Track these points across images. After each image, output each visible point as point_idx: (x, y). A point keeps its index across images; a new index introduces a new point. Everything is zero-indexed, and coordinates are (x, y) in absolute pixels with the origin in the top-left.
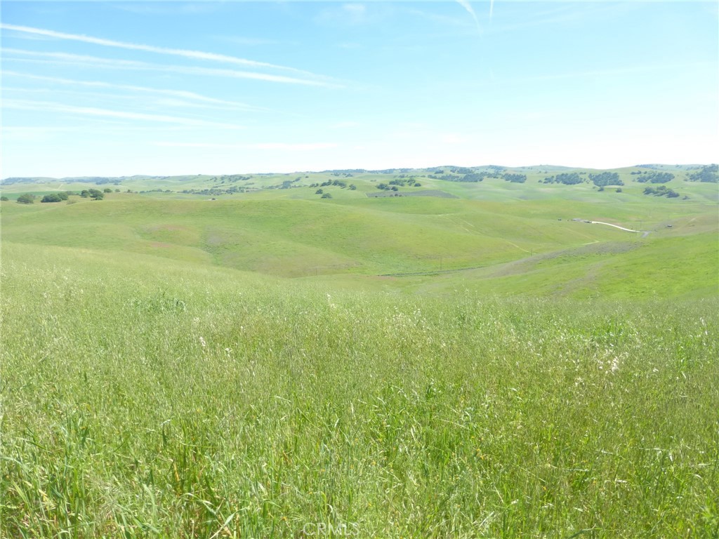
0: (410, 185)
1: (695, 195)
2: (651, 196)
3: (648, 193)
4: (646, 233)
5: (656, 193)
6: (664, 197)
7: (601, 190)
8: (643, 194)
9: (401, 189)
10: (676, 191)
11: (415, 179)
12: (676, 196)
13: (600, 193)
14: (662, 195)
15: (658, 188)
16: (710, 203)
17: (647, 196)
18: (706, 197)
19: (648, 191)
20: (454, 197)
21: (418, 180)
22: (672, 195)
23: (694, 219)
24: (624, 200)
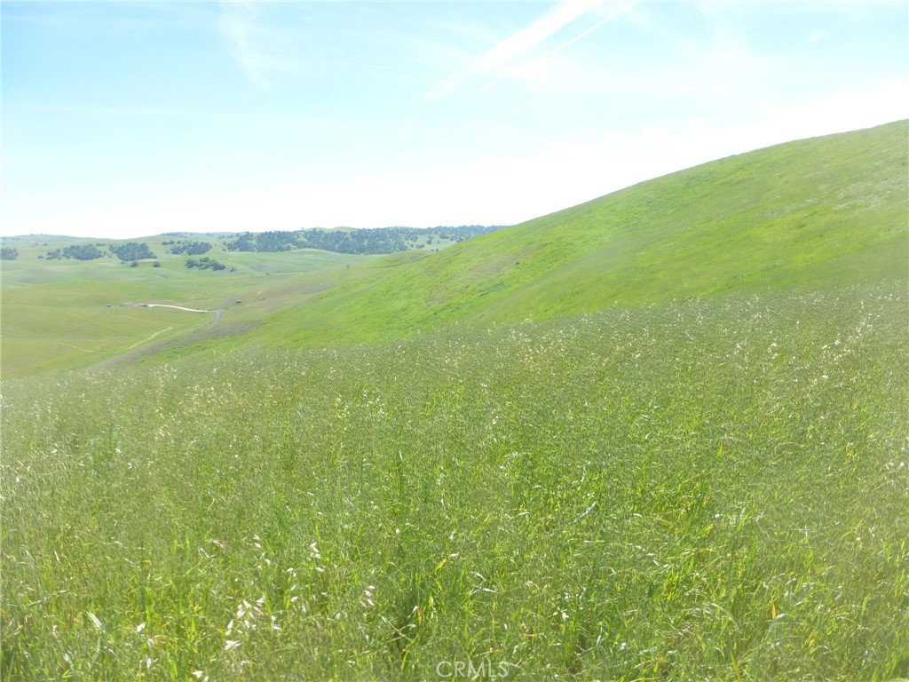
1: (240, 266)
2: (195, 269)
3: (191, 267)
4: (218, 312)
5: (200, 266)
6: (210, 270)
7: (135, 265)
8: (186, 263)
10: (221, 263)
12: (222, 268)
13: (134, 269)
14: (207, 268)
15: (201, 260)
16: (257, 274)
17: (191, 270)
18: (252, 267)
19: (190, 264)
22: (218, 267)
23: (259, 293)
24: (166, 277)
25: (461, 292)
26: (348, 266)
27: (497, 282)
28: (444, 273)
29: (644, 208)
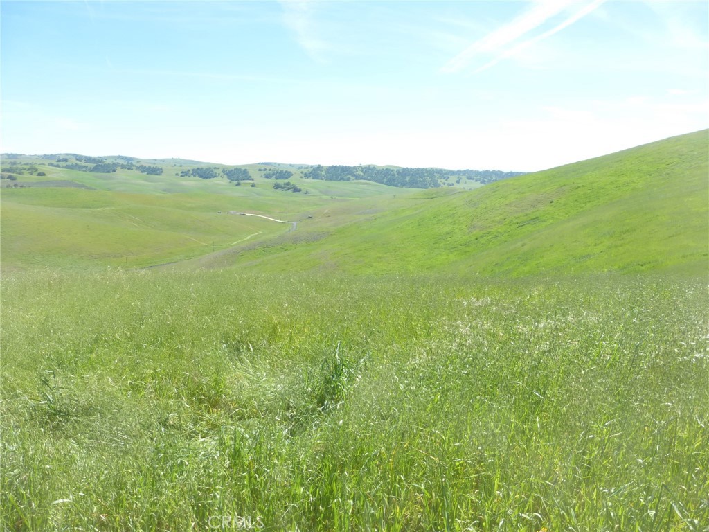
0: (31, 174)
1: (313, 190)
2: (280, 190)
3: (277, 188)
4: (295, 223)
5: (284, 188)
6: (290, 191)
7: (238, 184)
8: (273, 189)
9: (20, 179)
10: (299, 187)
11: (37, 167)
12: (299, 190)
13: (237, 187)
14: (288, 190)
15: (285, 184)
16: (324, 197)
17: (277, 190)
18: (321, 192)
19: (277, 186)
20: (90, 188)
21: (41, 169)
22: (296, 190)
23: (326, 211)
24: (259, 194)
25: (499, 222)
26: (395, 196)
27: (533, 217)
28: (483, 206)
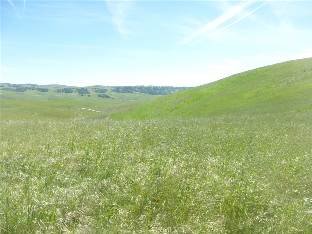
1: (115, 97)
2: (101, 98)
3: (99, 97)
4: (103, 112)
5: (102, 97)
6: (105, 98)
7: (82, 95)
10: (109, 96)
12: (109, 98)
13: (82, 97)
15: (103, 95)
16: (120, 100)
17: (100, 98)
18: (119, 98)
19: (99, 96)
22: (108, 97)
23: (117, 106)
24: (91, 99)
26: (148, 99)
27: (176, 107)
28: (163, 103)
29: (231, 84)
